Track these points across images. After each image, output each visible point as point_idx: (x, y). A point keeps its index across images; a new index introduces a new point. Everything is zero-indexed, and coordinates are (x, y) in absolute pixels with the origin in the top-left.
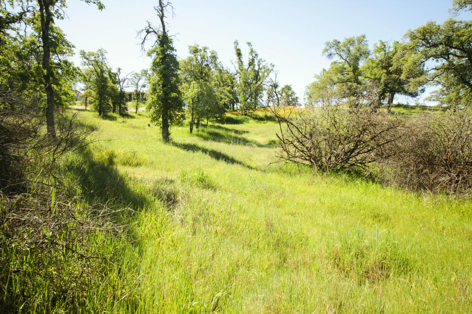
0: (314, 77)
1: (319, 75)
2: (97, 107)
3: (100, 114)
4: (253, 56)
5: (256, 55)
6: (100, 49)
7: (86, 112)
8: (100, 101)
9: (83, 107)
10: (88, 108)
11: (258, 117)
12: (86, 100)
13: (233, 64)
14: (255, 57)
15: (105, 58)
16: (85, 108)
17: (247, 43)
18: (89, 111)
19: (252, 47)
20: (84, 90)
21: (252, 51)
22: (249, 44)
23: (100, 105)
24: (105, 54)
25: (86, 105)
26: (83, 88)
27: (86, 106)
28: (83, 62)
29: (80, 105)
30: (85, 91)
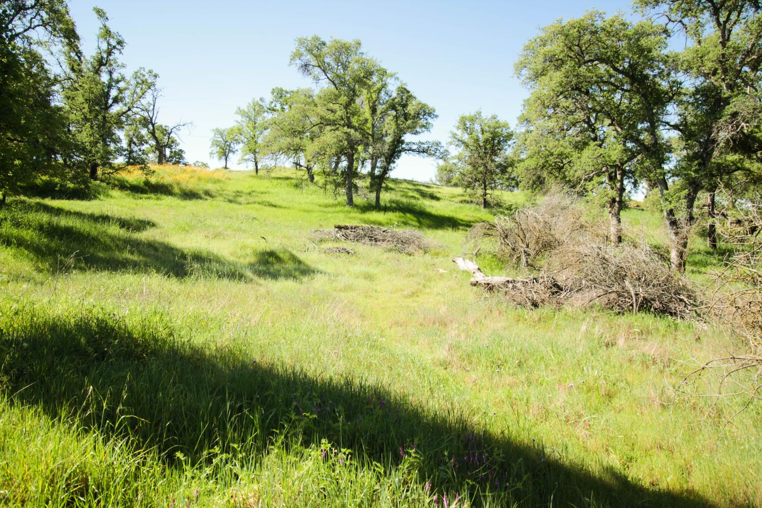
0: (237, 113)
1: (246, 110)
4: (109, 44)
5: (120, 43)
11: (129, 186)
13: (52, 53)
14: (114, 47)
17: (94, 8)
19: (108, 24)
21: (107, 33)
22: (100, 13)
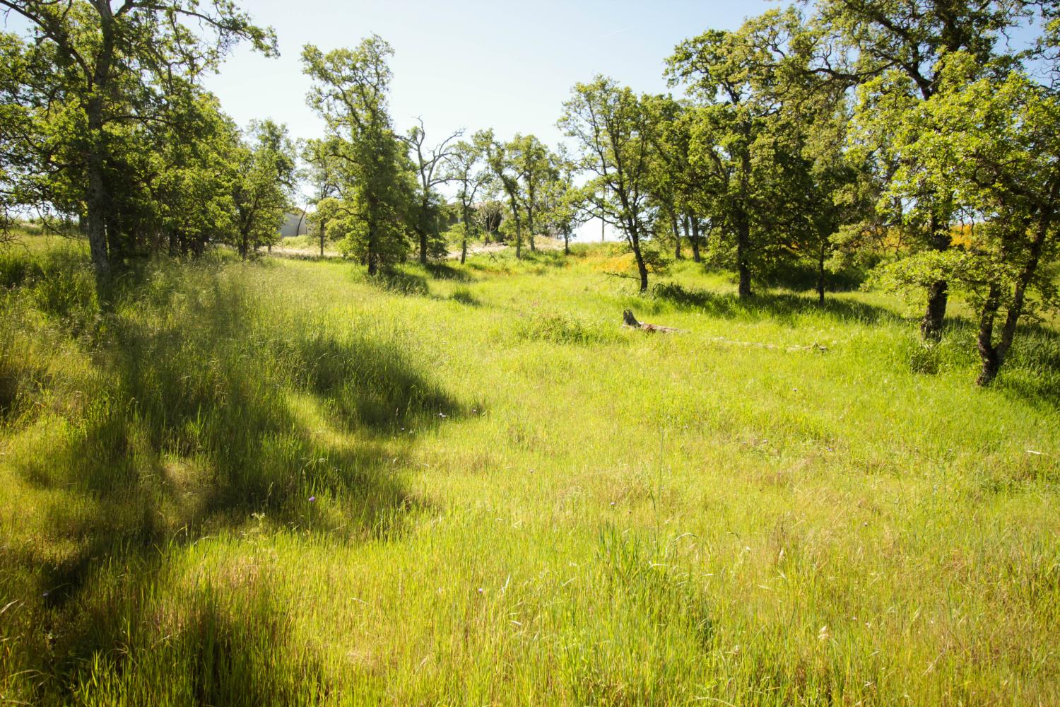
2: (360, 243)
3: (372, 270)
6: (370, 37)
7: (324, 265)
8: (372, 225)
9: (314, 251)
10: (327, 254)
12: (323, 228)
15: (388, 71)
16: (319, 254)
18: (330, 259)
20: (315, 202)
23: (372, 236)
24: (387, 58)
25: (322, 244)
26: (313, 196)
27: (322, 247)
28: (313, 92)
29: (306, 244)
30: (321, 203)
